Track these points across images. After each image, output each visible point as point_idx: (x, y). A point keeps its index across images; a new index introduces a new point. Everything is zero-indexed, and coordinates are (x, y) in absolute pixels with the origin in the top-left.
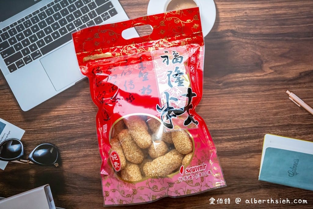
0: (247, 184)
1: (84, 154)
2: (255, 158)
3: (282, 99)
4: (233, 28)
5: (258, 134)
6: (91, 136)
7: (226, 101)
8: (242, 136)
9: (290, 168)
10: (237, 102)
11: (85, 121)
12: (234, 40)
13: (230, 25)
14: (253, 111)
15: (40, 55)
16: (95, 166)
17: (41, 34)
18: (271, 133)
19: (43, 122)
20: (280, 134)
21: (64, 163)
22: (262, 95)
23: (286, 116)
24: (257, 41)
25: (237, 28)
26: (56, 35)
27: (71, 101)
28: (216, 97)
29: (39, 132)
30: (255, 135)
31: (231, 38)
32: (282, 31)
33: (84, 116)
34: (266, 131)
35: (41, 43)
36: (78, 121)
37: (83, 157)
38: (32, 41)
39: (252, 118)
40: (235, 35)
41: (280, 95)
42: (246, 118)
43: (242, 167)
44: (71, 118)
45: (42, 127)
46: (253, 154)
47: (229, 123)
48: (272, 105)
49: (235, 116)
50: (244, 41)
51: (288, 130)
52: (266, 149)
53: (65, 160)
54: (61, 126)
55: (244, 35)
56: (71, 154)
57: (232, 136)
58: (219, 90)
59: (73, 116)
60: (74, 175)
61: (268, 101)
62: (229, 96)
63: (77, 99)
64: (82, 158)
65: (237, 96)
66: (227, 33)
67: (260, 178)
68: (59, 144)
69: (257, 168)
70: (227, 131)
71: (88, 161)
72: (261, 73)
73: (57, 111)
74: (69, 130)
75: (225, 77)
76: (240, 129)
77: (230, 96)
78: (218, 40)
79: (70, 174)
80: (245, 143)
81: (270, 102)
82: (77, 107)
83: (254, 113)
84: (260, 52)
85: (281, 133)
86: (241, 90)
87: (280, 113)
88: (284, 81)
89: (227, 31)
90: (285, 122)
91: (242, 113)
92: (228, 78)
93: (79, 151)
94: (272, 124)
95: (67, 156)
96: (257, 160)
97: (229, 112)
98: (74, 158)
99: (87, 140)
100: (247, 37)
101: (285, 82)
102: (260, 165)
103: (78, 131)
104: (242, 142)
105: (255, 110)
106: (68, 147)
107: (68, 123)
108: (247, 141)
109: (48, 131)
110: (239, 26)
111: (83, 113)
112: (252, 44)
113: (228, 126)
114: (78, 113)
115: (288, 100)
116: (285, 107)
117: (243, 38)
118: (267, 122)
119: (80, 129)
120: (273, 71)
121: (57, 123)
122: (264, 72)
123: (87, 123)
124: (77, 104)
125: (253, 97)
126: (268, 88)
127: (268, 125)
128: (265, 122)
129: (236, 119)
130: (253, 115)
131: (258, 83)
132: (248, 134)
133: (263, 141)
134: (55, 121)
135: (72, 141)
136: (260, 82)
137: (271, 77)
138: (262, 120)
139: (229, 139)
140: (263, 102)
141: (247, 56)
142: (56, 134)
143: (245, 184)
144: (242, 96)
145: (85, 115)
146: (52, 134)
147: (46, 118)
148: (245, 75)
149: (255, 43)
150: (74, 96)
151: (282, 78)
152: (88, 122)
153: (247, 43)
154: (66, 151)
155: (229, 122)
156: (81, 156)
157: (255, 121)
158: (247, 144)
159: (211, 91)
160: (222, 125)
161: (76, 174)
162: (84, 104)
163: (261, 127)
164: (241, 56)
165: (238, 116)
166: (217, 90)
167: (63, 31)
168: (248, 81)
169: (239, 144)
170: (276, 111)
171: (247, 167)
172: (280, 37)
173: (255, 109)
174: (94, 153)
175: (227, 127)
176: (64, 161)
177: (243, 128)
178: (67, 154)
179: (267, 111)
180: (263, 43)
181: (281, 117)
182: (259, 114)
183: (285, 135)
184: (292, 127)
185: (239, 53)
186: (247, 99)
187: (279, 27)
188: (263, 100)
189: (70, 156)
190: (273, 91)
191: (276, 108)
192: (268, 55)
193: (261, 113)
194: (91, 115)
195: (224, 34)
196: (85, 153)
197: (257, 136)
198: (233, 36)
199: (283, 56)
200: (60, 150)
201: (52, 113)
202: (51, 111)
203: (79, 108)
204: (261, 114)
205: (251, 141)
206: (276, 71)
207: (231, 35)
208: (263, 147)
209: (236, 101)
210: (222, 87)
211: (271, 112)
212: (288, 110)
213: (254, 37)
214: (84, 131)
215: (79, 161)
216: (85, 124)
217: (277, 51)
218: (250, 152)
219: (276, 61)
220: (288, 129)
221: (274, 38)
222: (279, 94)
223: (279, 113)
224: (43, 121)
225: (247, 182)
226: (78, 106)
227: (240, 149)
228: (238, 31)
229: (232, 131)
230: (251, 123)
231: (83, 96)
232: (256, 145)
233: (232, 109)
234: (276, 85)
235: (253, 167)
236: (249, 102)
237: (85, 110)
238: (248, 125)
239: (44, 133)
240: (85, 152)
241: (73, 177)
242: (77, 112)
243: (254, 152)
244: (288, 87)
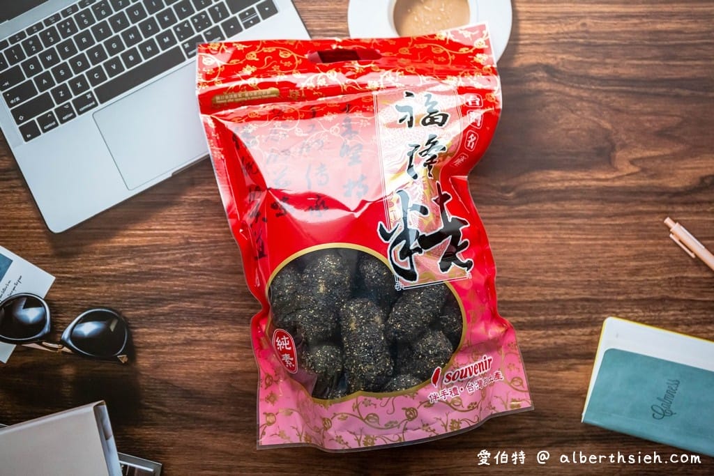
0: (554, 428)
1: (185, 337)
2: (577, 371)
3: (652, 237)
4: (551, 62)
5: (588, 315)
6: (203, 298)
7: (521, 235)
8: (551, 318)
9: (658, 398)
10: (545, 238)
11: (192, 262)
12: (550, 91)
13: (544, 53)
14: (581, 262)
15: (94, 103)
16: (210, 366)
17: (97, 55)
18: (620, 315)
19: (96, 259)
20: (640, 318)
21: (139, 354)
22: (607, 225)
23: (659, 278)
24: (604, 94)
25: (559, 60)
26: (131, 58)
27: (161, 214)
28: (498, 224)
29: (86, 283)
30: (583, 319)
31: (544, 85)
32: (668, 72)
33: (190, 250)
34: (608, 310)
35: (96, 77)
36: (176, 261)
37: (183, 344)
38: (77, 70)
39: (579, 278)
40: (555, 77)
41: (649, 228)
42: (566, 278)
43: (546, 389)
44: (159, 253)
45: (93, 271)
46: (573, 361)
47: (523, 286)
48: (628, 250)
49: (540, 271)
50: (574, 92)
51: (660, 311)
52: (606, 352)
53: (142, 350)
54: (136, 270)
55: (575, 79)
56: (157, 337)
57: (529, 318)
58: (506, 207)
59: (165, 250)
60: (161, 383)
61: (620, 239)
62: (528, 224)
63: (174, 211)
64: (181, 347)
65: (549, 224)
66: (535, 71)
67: (585, 417)
68: (130, 313)
69: (581, 395)
70: (517, 305)
71: (193, 354)
72: (608, 173)
73: (128, 236)
74: (154, 281)
75: (523, 179)
76: (548, 301)
77: (531, 224)
78: (513, 87)
79: (152, 381)
80: (556, 335)
81: (624, 242)
82: (174, 230)
83: (583, 265)
84: (610, 122)
85: (644, 316)
86: (557, 210)
87: (646, 271)
88: (663, 194)
89: (535, 67)
90: (655, 291)
91: (555, 265)
92: (530, 179)
93: (175, 331)
94: (624, 294)
95: (148, 341)
96: (581, 376)
97: (524, 259)
98: (164, 345)
99: (193, 307)
100: (583, 84)
101: (665, 197)
102: (588, 387)
103: (175, 286)
104: (550, 332)
105: (588, 260)
106: (152, 320)
107: (155, 266)
108: (563, 332)
109: (107, 281)
110: (564, 56)
111: (188, 243)
112: (593, 102)
113: (521, 293)
114: (178, 243)
115: (667, 242)
116: (657, 256)
117: (572, 87)
118: (612, 290)
119: (177, 281)
120: (636, 170)
121: (127, 263)
122: (616, 170)
123: (196, 267)
124: (173, 223)
125: (584, 230)
126: (622, 208)
127: (615, 297)
128: (608, 290)
129: (542, 278)
130: (582, 271)
131: (599, 197)
132: (565, 314)
133: (599, 333)
134: (124, 259)
135: (160, 307)
136: (604, 195)
137: (632, 183)
138: (602, 284)
139: (520, 324)
140: (608, 242)
141: (578, 129)
142: (125, 288)
143: (550, 430)
144: (558, 224)
145: (192, 248)
146: (115, 289)
147: (104, 252)
148: (571, 175)
149: (601, 101)
150: (169, 204)
151: (656, 187)
152: (199, 264)
153: (581, 99)
154: (145, 327)
155: (522, 283)
156: (179, 342)
157: (585, 285)
158: (563, 337)
159: (487, 210)
160: (505, 290)
161: (166, 382)
162: (190, 222)
163: (598, 301)
164: (564, 130)
165: (547, 272)
166: (502, 208)
167: (149, 49)
168: (575, 190)
169: (544, 336)
170: (636, 266)
171: (557, 391)
172: (662, 87)
173: (586, 258)
174: (209, 337)
175: (518, 295)
176: (140, 352)
177: (556, 301)
178: (147, 335)
179: (615, 264)
180: (619, 102)
181: (648, 280)
182: (597, 271)
183: (651, 322)
184: (671, 305)
185: (560, 122)
186: (569, 232)
187: (661, 63)
188: (608, 237)
189: (153, 341)
190: (632, 217)
191: (636, 257)
192: (628, 130)
193: (599, 267)
194: (205, 249)
195: (527, 75)
196: (188, 337)
197: (586, 320)
198: (549, 81)
199: (664, 135)
200: (133, 325)
201: (117, 240)
202: (114, 235)
203: (179, 232)
204: (599, 269)
205: (572, 331)
206: (644, 170)
207: (543, 77)
208: (597, 346)
209: (544, 236)
210: (514, 201)
211: (625, 266)
212: (665, 265)
213: (600, 85)
214: (189, 285)
215: (175, 354)
216: (190, 270)
217: (650, 121)
218: (567, 356)
219: (646, 146)
220: (660, 308)
221: (648, 90)
222: (647, 226)
223: (645, 269)
224: (95, 256)
225: (554, 424)
226: (177, 227)
227: (545, 349)
228: (562, 69)
229: (529, 305)
230: (575, 289)
231: (190, 204)
232: (583, 342)
233: (533, 254)
234: (643, 202)
235: (573, 391)
236: (575, 240)
237: (192, 238)
238: (566, 294)
239: (98, 285)
240: (189, 334)
241: (158, 387)
242: (175, 241)
243: (576, 356)
244: (670, 209)
